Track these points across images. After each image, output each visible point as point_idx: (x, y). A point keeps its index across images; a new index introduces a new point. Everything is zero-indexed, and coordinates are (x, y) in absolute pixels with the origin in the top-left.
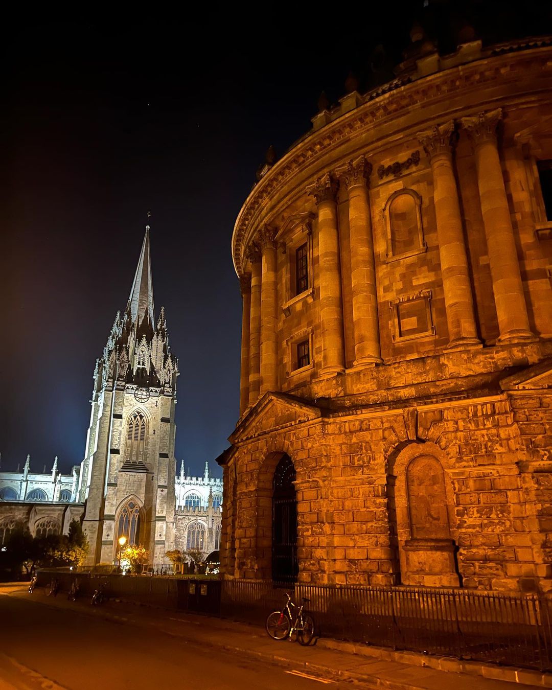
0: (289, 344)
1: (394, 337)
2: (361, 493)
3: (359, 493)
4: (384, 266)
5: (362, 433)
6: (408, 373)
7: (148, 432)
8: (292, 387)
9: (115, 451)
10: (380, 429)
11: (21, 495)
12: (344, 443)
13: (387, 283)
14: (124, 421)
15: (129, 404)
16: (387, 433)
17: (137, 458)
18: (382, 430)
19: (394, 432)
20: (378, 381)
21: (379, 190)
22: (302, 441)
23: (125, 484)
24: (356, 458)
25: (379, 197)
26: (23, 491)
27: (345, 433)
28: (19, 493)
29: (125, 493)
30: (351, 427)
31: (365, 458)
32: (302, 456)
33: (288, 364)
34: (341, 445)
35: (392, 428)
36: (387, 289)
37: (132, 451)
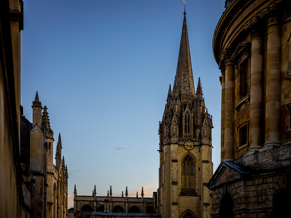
0: (239, 130)
1: (287, 127)
2: (261, 216)
3: (260, 216)
4: (286, 81)
5: (263, 185)
6: (288, 151)
7: (195, 169)
8: (239, 156)
9: (175, 183)
10: (272, 183)
11: (126, 210)
12: (255, 191)
13: (286, 92)
14: (180, 163)
15: (182, 151)
16: (275, 185)
17: (190, 186)
18: (272, 184)
19: (278, 185)
20: (273, 156)
21: (287, 25)
22: (236, 189)
23: (183, 203)
24: (260, 199)
25: (286, 30)
26: (127, 208)
27: (256, 185)
28: (124, 209)
29: (184, 208)
30: (259, 182)
31: (264, 199)
32: (236, 197)
33: (237, 142)
34: (253, 191)
35: (277, 182)
36: (286, 97)
37: (185, 182)
